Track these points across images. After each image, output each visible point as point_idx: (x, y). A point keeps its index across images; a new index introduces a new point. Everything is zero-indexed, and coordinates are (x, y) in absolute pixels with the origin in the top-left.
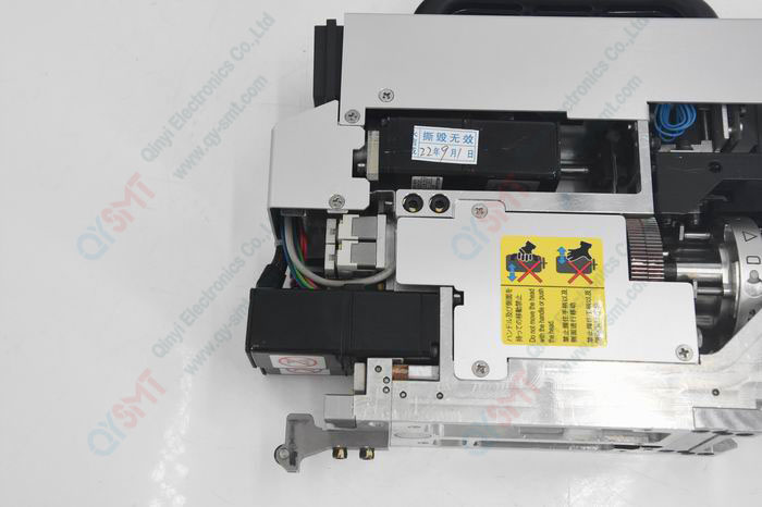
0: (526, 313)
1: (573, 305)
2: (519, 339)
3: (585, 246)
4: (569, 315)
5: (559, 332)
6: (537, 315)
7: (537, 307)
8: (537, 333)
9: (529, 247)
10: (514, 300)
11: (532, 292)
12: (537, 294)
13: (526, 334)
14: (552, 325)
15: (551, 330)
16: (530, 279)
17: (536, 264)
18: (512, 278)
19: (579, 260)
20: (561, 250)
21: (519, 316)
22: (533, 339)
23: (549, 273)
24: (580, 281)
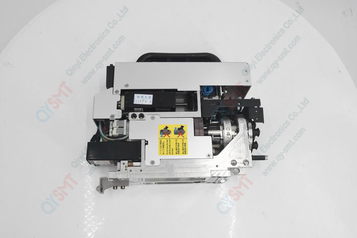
0: (165, 146)
1: (178, 144)
2: (163, 154)
3: (182, 127)
4: (177, 146)
5: (175, 151)
6: (169, 147)
7: (169, 144)
8: (169, 152)
9: (167, 127)
10: (162, 143)
11: (167, 140)
12: (169, 141)
13: (165, 152)
14: (172, 149)
15: (173, 150)
16: (167, 137)
17: (168, 132)
18: (162, 136)
19: (180, 131)
20: (176, 128)
21: (163, 147)
22: (167, 154)
23: (172, 135)
24: (181, 137)
